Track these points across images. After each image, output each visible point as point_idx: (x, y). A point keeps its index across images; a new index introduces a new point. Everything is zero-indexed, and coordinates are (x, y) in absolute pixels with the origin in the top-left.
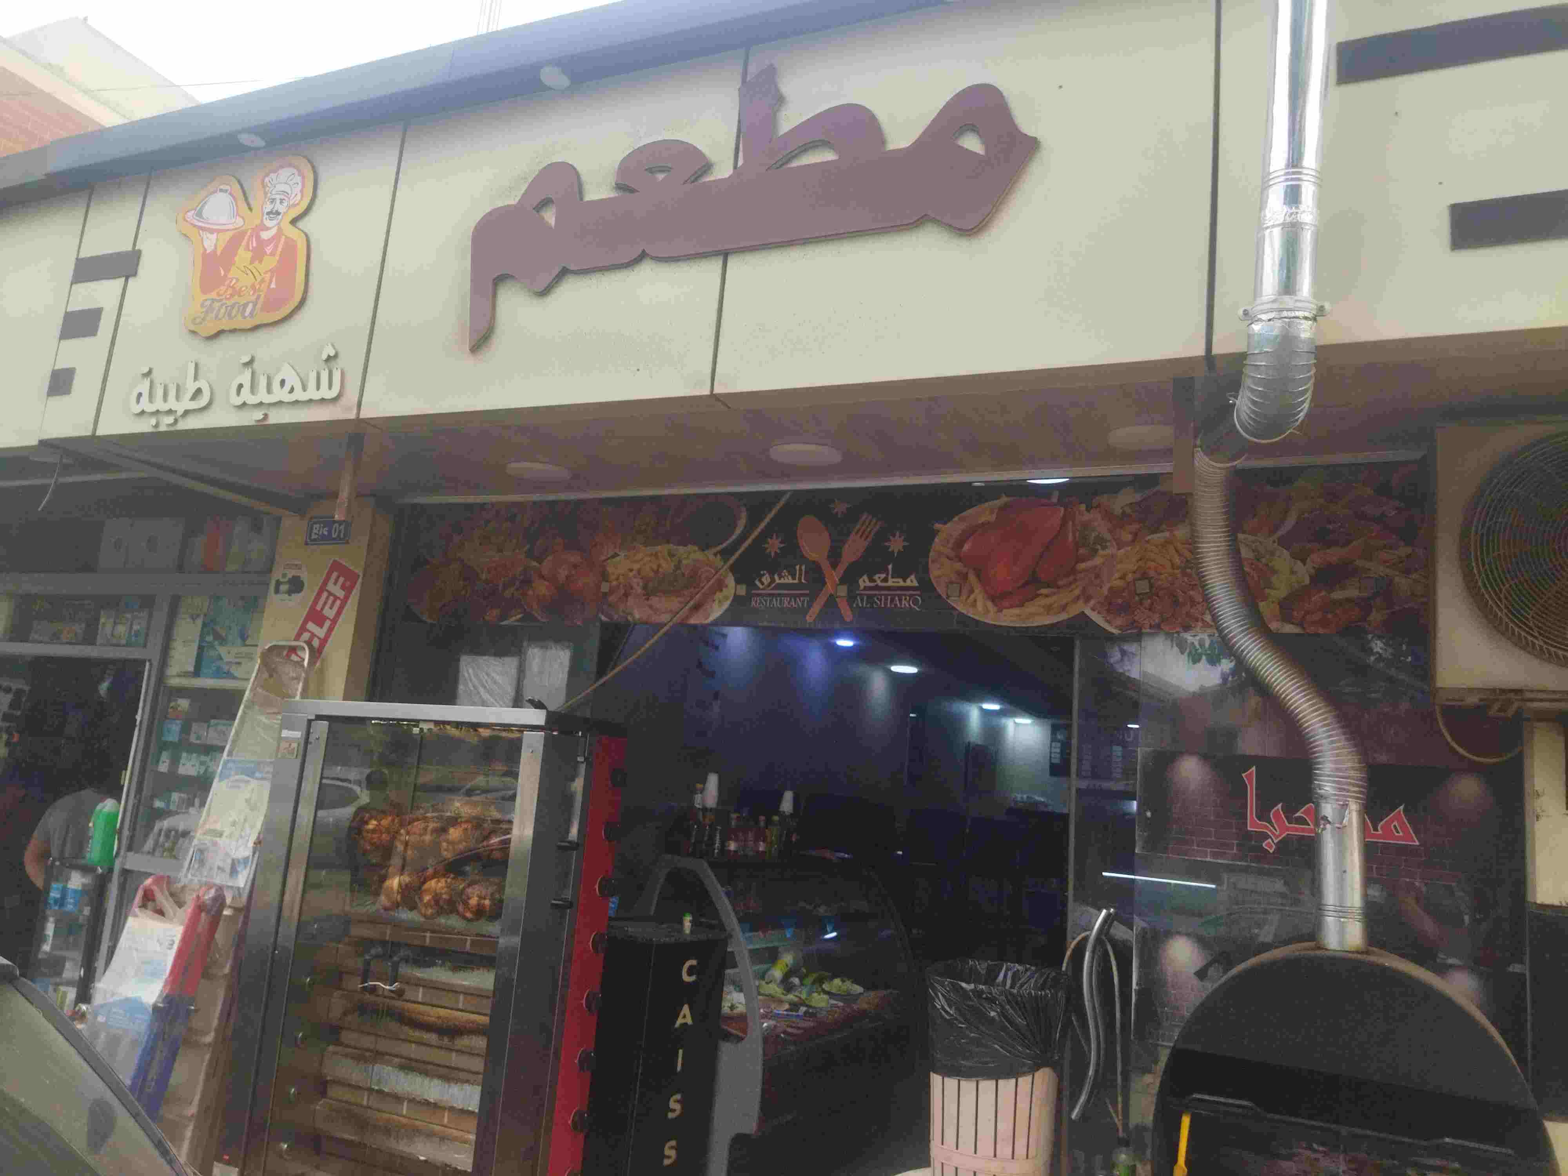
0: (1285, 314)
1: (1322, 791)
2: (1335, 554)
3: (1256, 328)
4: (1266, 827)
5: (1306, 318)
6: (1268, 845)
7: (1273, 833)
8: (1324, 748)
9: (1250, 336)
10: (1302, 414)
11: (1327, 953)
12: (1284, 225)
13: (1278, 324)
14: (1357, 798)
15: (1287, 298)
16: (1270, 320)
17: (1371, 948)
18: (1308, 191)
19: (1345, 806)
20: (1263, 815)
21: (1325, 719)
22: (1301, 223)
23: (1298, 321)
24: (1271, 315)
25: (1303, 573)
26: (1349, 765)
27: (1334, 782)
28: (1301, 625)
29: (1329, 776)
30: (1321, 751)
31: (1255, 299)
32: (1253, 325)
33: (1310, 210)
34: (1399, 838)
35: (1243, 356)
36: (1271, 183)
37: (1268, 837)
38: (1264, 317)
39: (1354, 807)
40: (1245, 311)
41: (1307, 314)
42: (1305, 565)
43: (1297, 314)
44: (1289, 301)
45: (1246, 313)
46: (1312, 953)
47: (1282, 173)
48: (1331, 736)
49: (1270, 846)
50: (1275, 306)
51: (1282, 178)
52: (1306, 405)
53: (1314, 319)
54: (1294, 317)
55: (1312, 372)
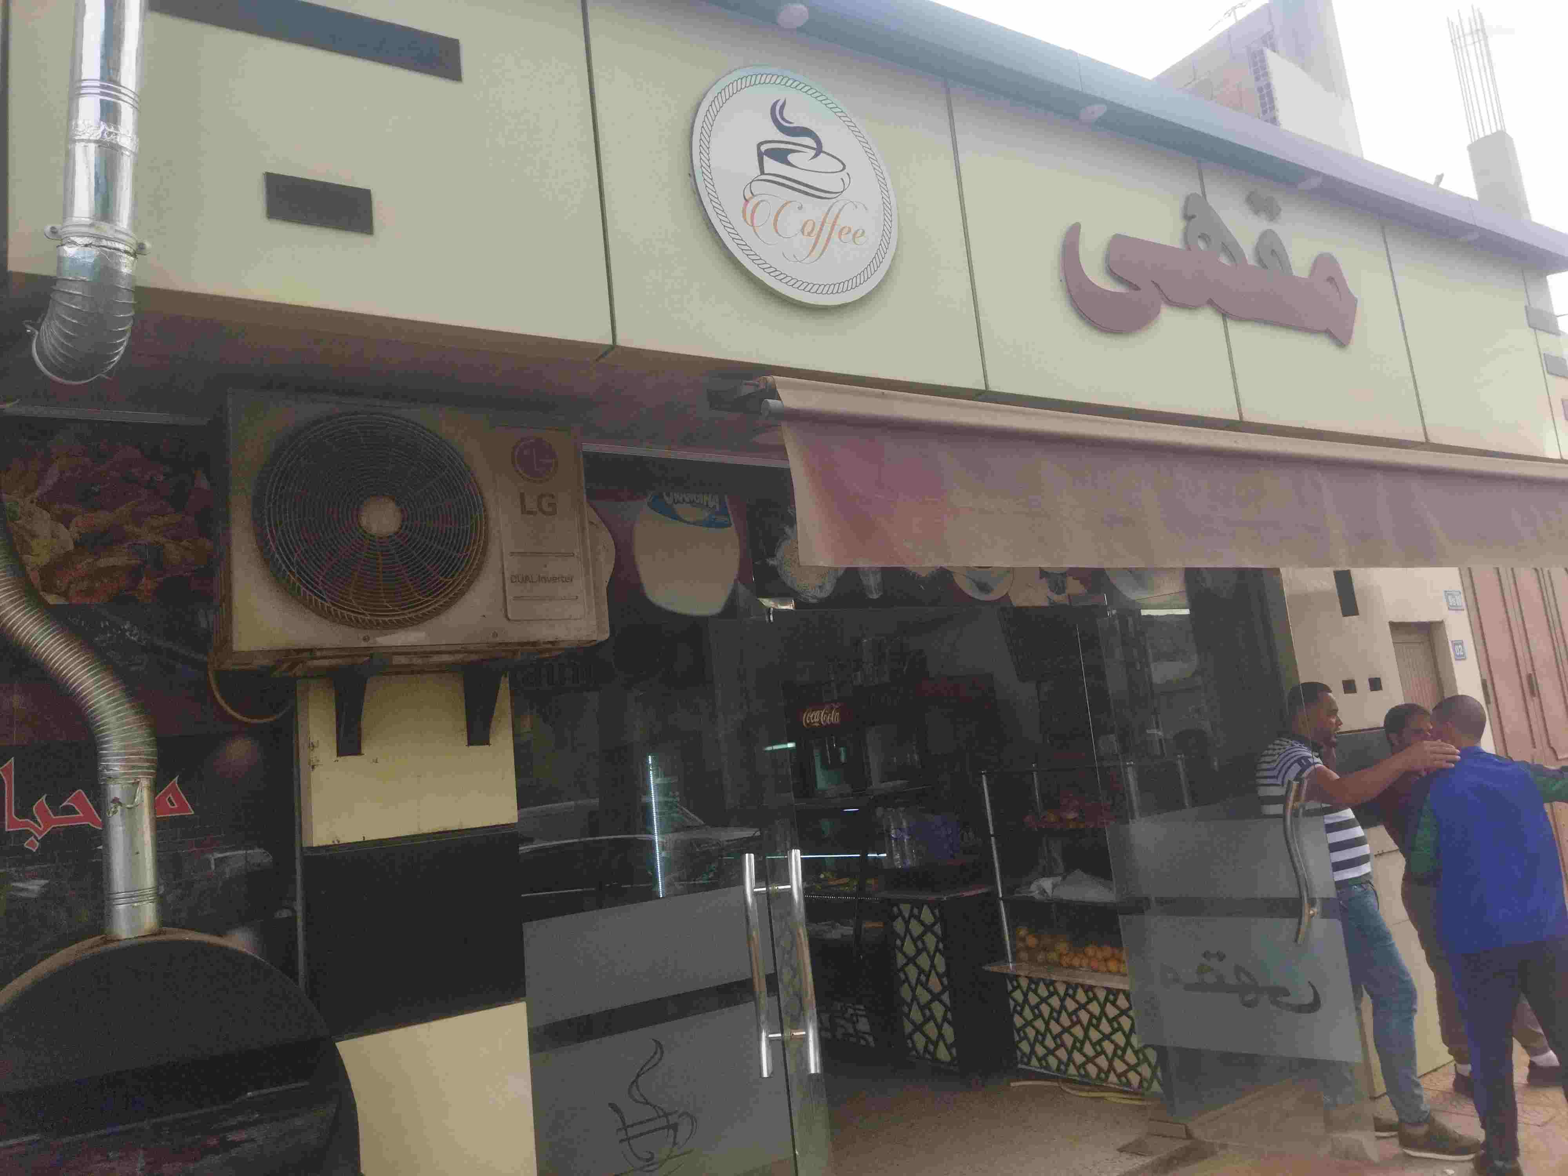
0: (104, 243)
1: (111, 772)
2: (102, 518)
3: (70, 251)
4: (28, 825)
5: (126, 252)
6: (32, 844)
7: (36, 830)
8: (111, 726)
9: (60, 259)
10: (116, 359)
11: (121, 944)
12: (100, 143)
13: (94, 252)
14: (149, 774)
15: (105, 226)
16: (86, 246)
17: (164, 928)
18: (127, 114)
19: (136, 784)
20: (24, 811)
21: (113, 694)
22: (121, 147)
23: (119, 253)
24: (87, 240)
25: (67, 537)
26: (138, 740)
27: (123, 760)
28: (65, 594)
29: (118, 755)
30: (109, 729)
31: (64, 218)
32: (65, 248)
33: (130, 135)
34: (172, 811)
35: (50, 281)
36: (82, 92)
37: (31, 834)
38: (79, 240)
39: (145, 783)
40: (53, 228)
41: (127, 248)
42: (68, 528)
43: (117, 245)
44: (105, 228)
45: (54, 231)
46: (102, 948)
47: (98, 84)
48: (119, 712)
49: (32, 845)
50: (93, 231)
51: (98, 91)
52: (122, 349)
53: (134, 255)
54: (115, 249)
55: (132, 313)
